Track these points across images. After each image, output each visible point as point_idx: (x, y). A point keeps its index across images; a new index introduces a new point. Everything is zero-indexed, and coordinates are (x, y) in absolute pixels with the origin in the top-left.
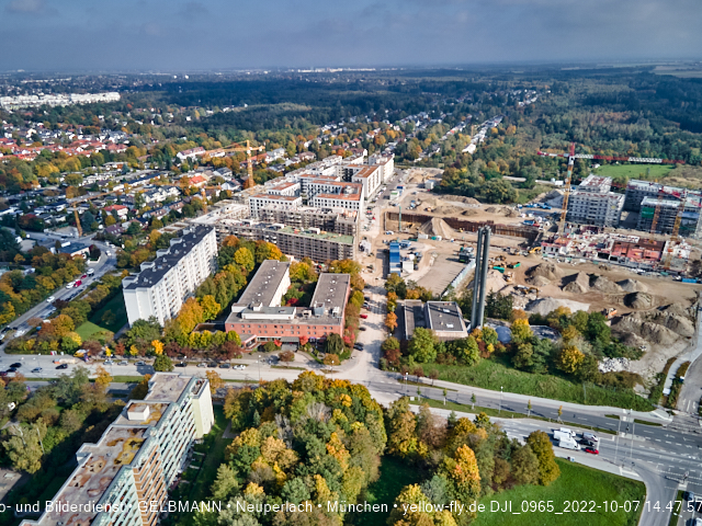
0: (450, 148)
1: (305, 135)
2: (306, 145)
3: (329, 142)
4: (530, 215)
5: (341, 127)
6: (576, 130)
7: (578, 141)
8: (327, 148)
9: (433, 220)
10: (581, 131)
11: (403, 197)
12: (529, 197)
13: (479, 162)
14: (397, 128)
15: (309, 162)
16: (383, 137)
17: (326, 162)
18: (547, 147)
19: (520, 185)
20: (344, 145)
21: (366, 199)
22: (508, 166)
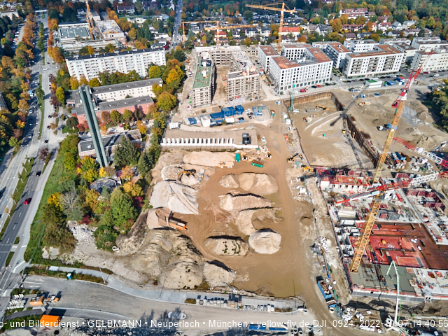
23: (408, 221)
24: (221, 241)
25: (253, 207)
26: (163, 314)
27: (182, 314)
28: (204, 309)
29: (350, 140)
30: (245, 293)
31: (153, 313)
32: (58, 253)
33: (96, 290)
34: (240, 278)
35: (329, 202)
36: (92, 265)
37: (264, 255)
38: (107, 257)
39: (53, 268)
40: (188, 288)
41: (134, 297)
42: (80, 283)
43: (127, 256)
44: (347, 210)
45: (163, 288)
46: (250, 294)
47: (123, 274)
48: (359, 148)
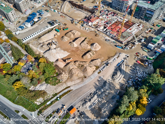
23: (115, 22)
24: (88, 54)
25: (82, 41)
26: (97, 81)
27: (102, 77)
28: (104, 71)
29: (77, 9)
30: (107, 61)
31: (95, 83)
32: (43, 99)
33: (72, 94)
34: (102, 59)
35: (96, 28)
36: (60, 91)
37: (99, 50)
38: (62, 85)
39: (48, 103)
40: (95, 71)
41: (85, 85)
42: (64, 97)
43: (67, 79)
44: (102, 27)
45: (89, 76)
46: (108, 60)
47: (73, 84)
48: (82, 10)
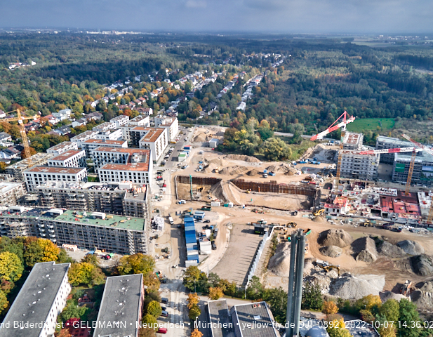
0: (226, 107)
1: (92, 94)
2: (94, 104)
3: (116, 101)
4: (305, 172)
5: (127, 86)
6: (320, 88)
7: (322, 97)
8: (114, 108)
9: (221, 183)
10: (323, 89)
11: (191, 157)
12: (299, 152)
13: (253, 121)
14: (177, 87)
15: (97, 122)
16: (165, 96)
17: (113, 124)
18: (302, 104)
19: (290, 141)
20: (131, 104)
21: (155, 162)
22: (276, 123)
29: (262, 194)
48: (276, 194)
